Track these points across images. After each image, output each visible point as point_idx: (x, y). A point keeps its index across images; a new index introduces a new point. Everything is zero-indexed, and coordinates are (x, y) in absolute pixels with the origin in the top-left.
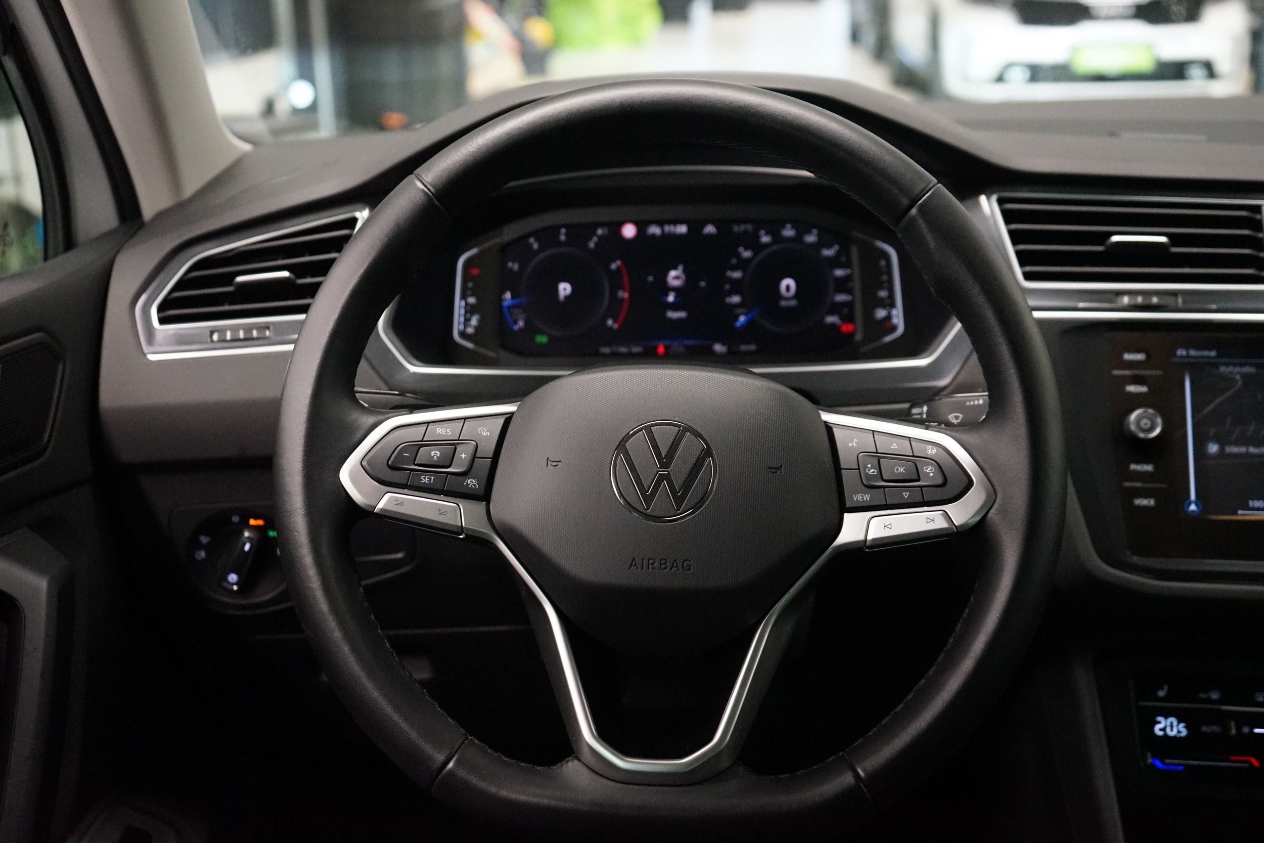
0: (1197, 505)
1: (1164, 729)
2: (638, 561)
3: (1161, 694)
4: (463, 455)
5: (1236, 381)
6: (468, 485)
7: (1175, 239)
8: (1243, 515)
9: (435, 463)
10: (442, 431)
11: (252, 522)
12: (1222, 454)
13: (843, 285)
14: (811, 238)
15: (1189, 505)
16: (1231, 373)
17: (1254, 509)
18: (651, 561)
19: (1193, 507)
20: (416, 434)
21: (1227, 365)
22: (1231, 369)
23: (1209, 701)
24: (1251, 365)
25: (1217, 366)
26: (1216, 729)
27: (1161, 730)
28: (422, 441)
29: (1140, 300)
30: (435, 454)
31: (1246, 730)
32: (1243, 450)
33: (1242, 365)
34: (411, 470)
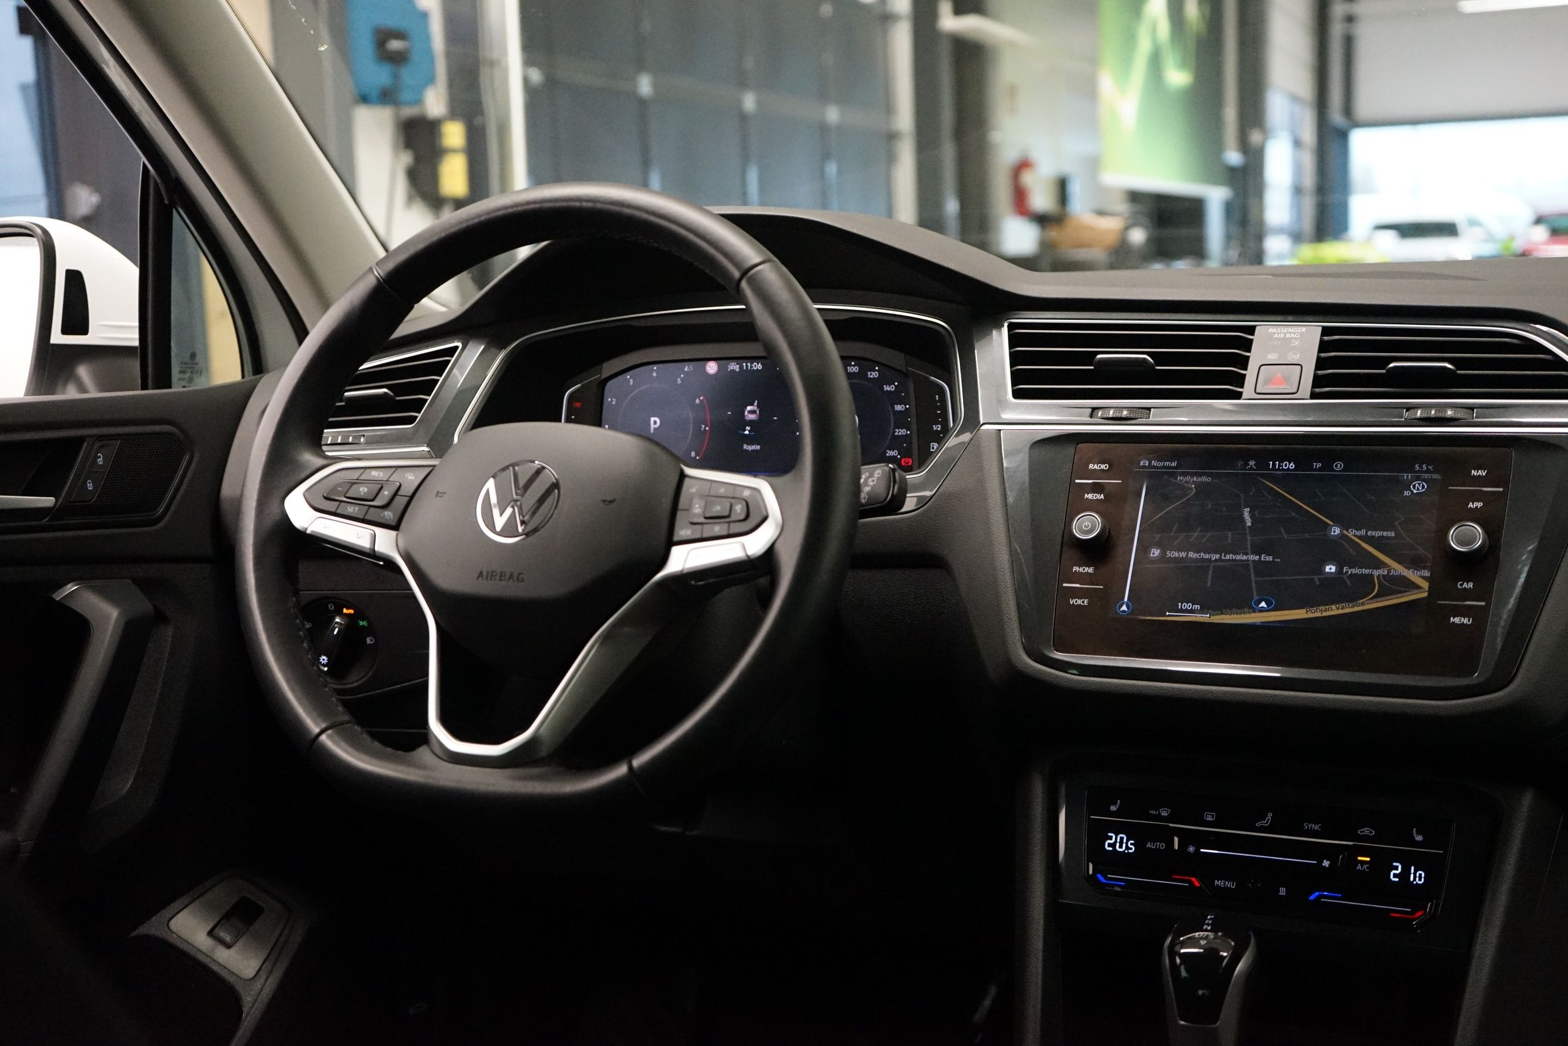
0: (1128, 607)
1: (1113, 845)
2: (485, 574)
3: (1113, 808)
4: (386, 493)
5: (1191, 489)
6: (384, 516)
7: (1158, 358)
8: (1170, 617)
9: (362, 497)
10: (375, 474)
11: (345, 611)
12: (1163, 557)
13: (901, 420)
14: (873, 375)
15: (1121, 606)
16: (1186, 482)
17: (1182, 611)
18: (494, 574)
19: (1124, 608)
20: (355, 475)
21: (1184, 474)
22: (1188, 478)
23: (1159, 818)
24: (1208, 475)
25: (1173, 475)
26: (1161, 846)
27: (1109, 845)
28: (357, 480)
29: (1111, 413)
30: (363, 490)
31: (1191, 849)
32: (1183, 554)
33: (1200, 475)
34: (341, 501)
